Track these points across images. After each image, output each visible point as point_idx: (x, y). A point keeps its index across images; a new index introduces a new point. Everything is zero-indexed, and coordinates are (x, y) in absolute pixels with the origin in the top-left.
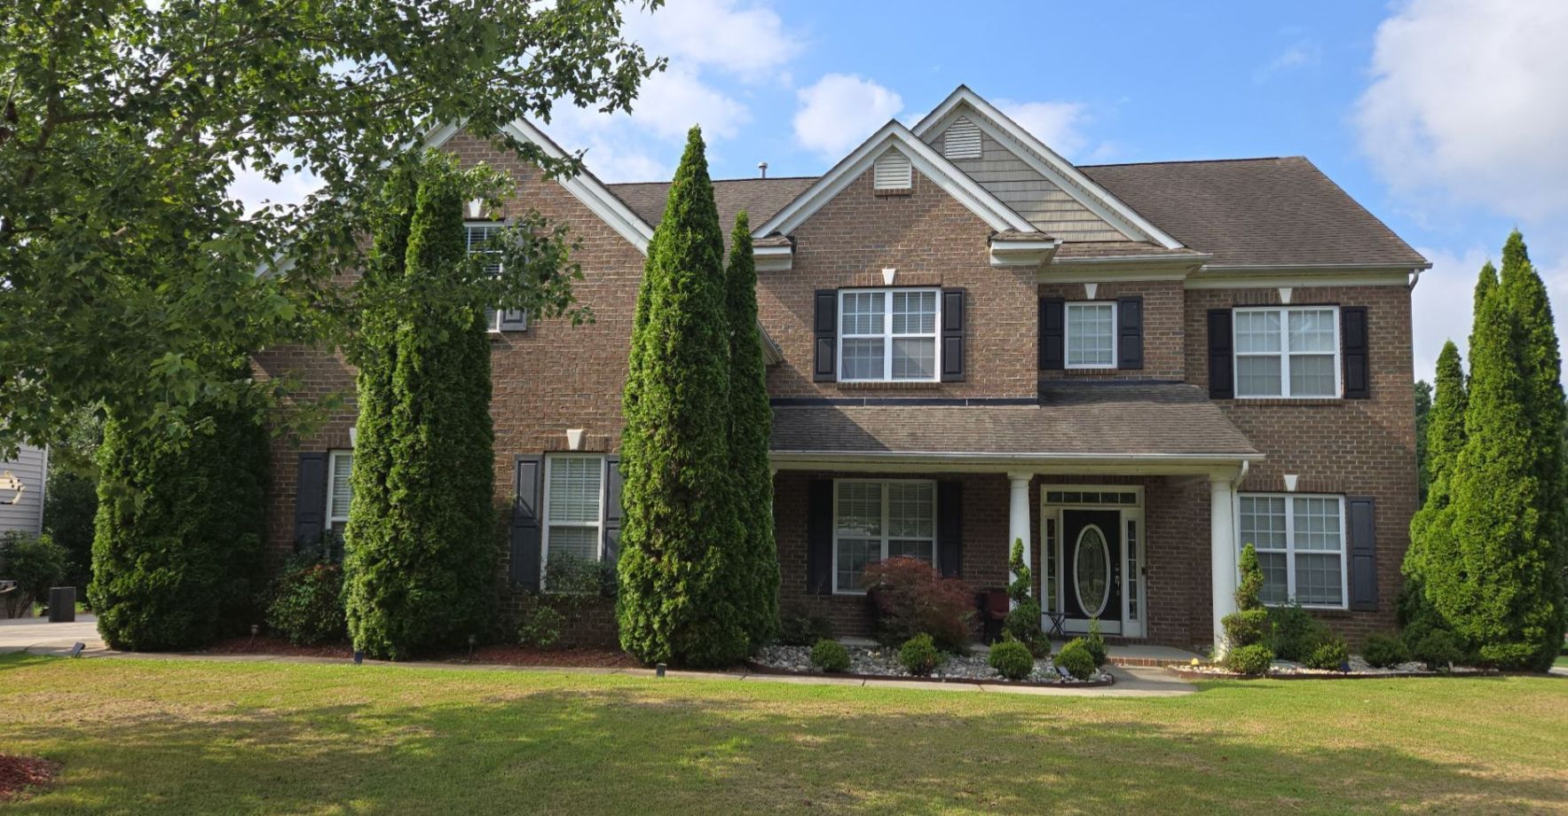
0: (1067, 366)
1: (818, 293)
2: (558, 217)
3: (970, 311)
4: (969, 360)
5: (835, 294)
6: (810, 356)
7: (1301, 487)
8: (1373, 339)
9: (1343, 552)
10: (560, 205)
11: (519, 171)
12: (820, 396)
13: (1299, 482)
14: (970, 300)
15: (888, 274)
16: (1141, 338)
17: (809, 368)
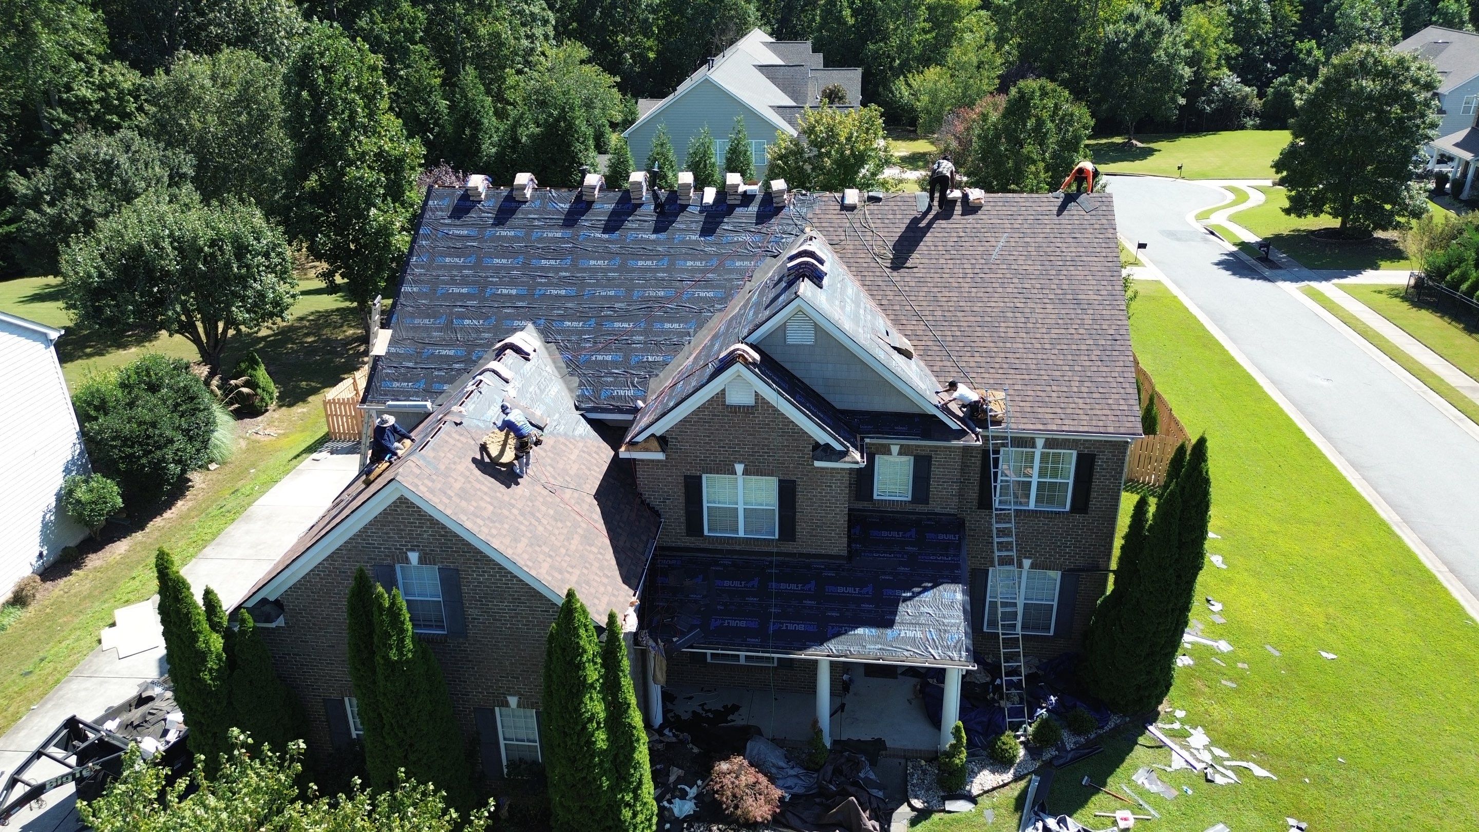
0: (875, 497)
1: (686, 477)
2: (477, 568)
3: (799, 496)
4: (798, 528)
5: (700, 477)
6: (683, 519)
7: (1033, 566)
8: (1096, 476)
9: (1055, 604)
10: (478, 560)
11: (443, 536)
12: (692, 546)
13: (1032, 564)
14: (799, 489)
15: (739, 468)
16: (929, 484)
17: (683, 527)
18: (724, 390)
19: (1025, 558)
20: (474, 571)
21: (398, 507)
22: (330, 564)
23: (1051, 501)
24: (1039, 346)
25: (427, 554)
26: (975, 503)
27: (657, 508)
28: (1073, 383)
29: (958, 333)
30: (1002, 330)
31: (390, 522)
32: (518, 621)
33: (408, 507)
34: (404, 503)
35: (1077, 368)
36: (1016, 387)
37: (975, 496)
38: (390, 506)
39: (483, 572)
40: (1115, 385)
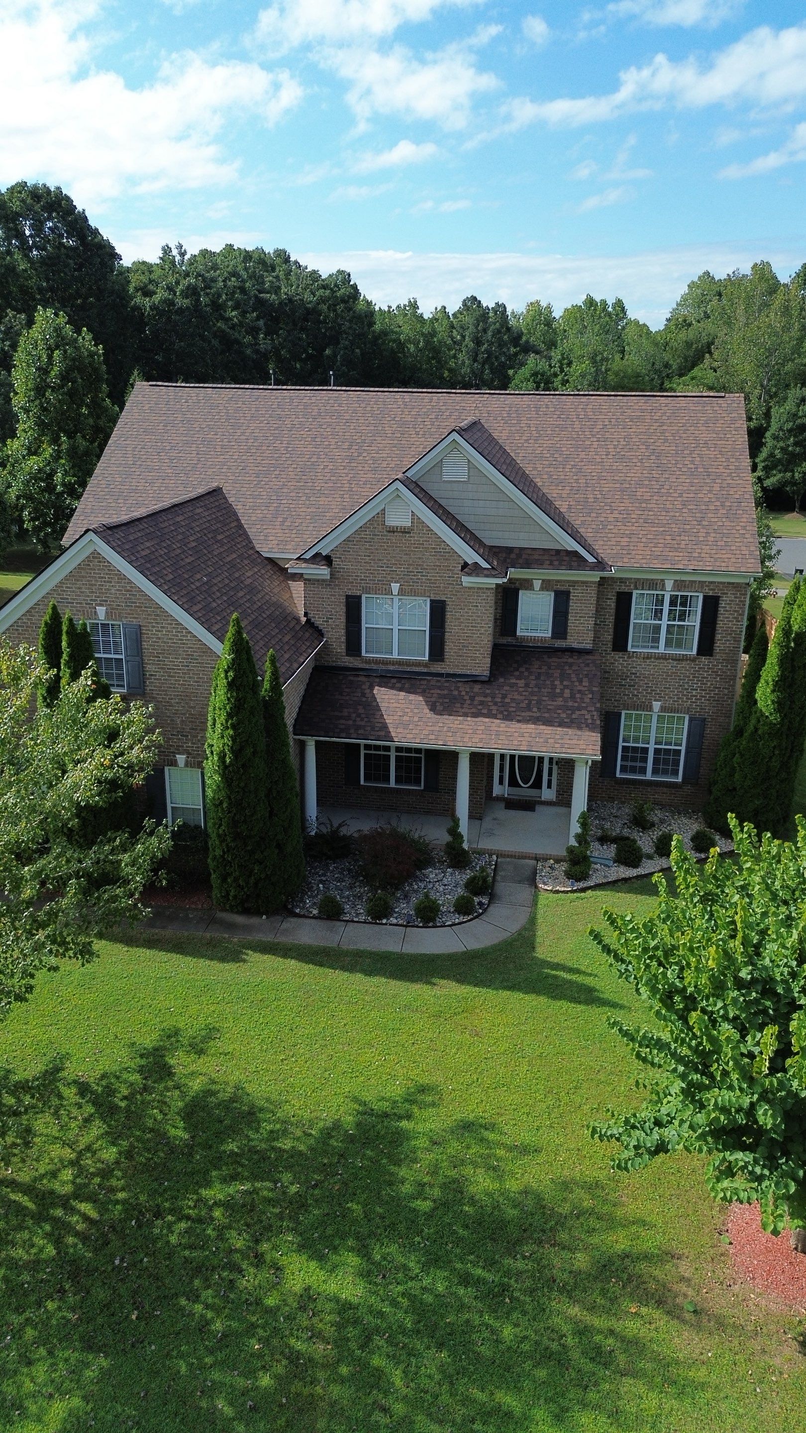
0: (518, 633)
1: (348, 597)
2: (157, 623)
3: (448, 615)
4: (447, 648)
5: (360, 597)
6: (343, 639)
7: (663, 709)
8: (720, 617)
9: (683, 749)
10: (158, 615)
11: (128, 591)
12: (351, 665)
13: (662, 707)
14: (448, 608)
15: (395, 587)
16: (566, 619)
17: (343, 646)
18: (384, 510)
19: (656, 700)
20: (153, 627)
21: (91, 561)
22: (28, 619)
23: (679, 645)
24: (671, 506)
25: (113, 609)
26: (610, 645)
27: (321, 627)
28: (700, 534)
29: (600, 496)
30: (638, 493)
31: (83, 577)
32: (190, 678)
33: (100, 562)
34: (96, 558)
35: (704, 523)
36: (649, 536)
37: (610, 638)
38: (83, 561)
39: (162, 627)
40: (737, 536)
